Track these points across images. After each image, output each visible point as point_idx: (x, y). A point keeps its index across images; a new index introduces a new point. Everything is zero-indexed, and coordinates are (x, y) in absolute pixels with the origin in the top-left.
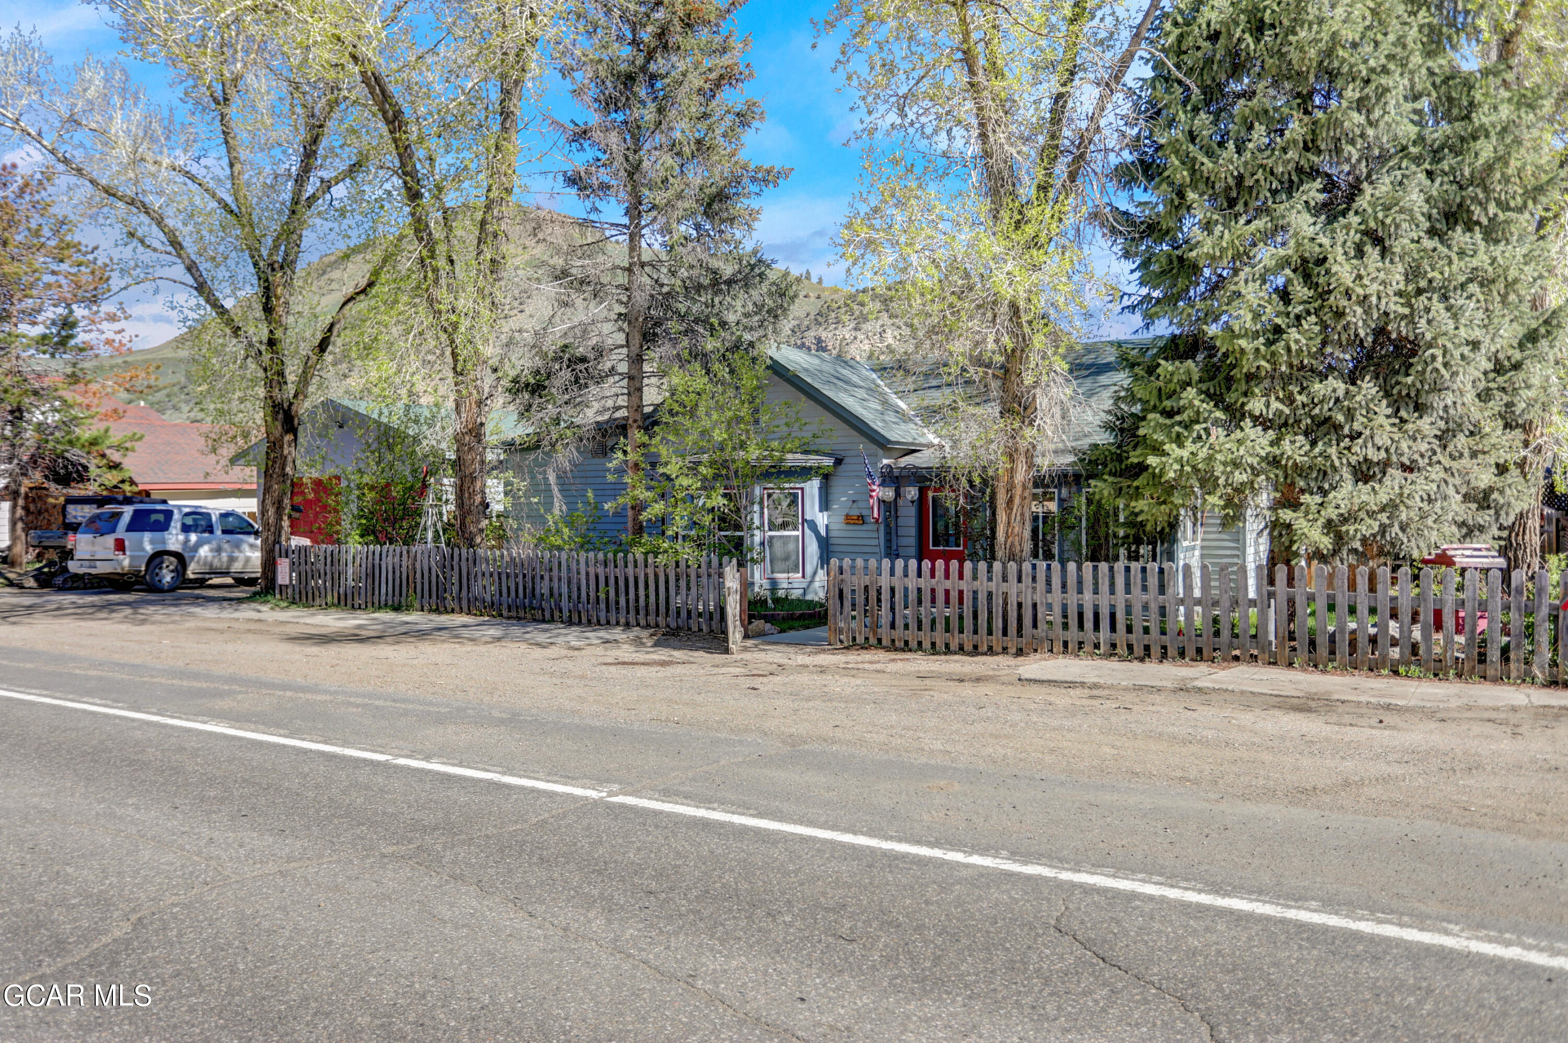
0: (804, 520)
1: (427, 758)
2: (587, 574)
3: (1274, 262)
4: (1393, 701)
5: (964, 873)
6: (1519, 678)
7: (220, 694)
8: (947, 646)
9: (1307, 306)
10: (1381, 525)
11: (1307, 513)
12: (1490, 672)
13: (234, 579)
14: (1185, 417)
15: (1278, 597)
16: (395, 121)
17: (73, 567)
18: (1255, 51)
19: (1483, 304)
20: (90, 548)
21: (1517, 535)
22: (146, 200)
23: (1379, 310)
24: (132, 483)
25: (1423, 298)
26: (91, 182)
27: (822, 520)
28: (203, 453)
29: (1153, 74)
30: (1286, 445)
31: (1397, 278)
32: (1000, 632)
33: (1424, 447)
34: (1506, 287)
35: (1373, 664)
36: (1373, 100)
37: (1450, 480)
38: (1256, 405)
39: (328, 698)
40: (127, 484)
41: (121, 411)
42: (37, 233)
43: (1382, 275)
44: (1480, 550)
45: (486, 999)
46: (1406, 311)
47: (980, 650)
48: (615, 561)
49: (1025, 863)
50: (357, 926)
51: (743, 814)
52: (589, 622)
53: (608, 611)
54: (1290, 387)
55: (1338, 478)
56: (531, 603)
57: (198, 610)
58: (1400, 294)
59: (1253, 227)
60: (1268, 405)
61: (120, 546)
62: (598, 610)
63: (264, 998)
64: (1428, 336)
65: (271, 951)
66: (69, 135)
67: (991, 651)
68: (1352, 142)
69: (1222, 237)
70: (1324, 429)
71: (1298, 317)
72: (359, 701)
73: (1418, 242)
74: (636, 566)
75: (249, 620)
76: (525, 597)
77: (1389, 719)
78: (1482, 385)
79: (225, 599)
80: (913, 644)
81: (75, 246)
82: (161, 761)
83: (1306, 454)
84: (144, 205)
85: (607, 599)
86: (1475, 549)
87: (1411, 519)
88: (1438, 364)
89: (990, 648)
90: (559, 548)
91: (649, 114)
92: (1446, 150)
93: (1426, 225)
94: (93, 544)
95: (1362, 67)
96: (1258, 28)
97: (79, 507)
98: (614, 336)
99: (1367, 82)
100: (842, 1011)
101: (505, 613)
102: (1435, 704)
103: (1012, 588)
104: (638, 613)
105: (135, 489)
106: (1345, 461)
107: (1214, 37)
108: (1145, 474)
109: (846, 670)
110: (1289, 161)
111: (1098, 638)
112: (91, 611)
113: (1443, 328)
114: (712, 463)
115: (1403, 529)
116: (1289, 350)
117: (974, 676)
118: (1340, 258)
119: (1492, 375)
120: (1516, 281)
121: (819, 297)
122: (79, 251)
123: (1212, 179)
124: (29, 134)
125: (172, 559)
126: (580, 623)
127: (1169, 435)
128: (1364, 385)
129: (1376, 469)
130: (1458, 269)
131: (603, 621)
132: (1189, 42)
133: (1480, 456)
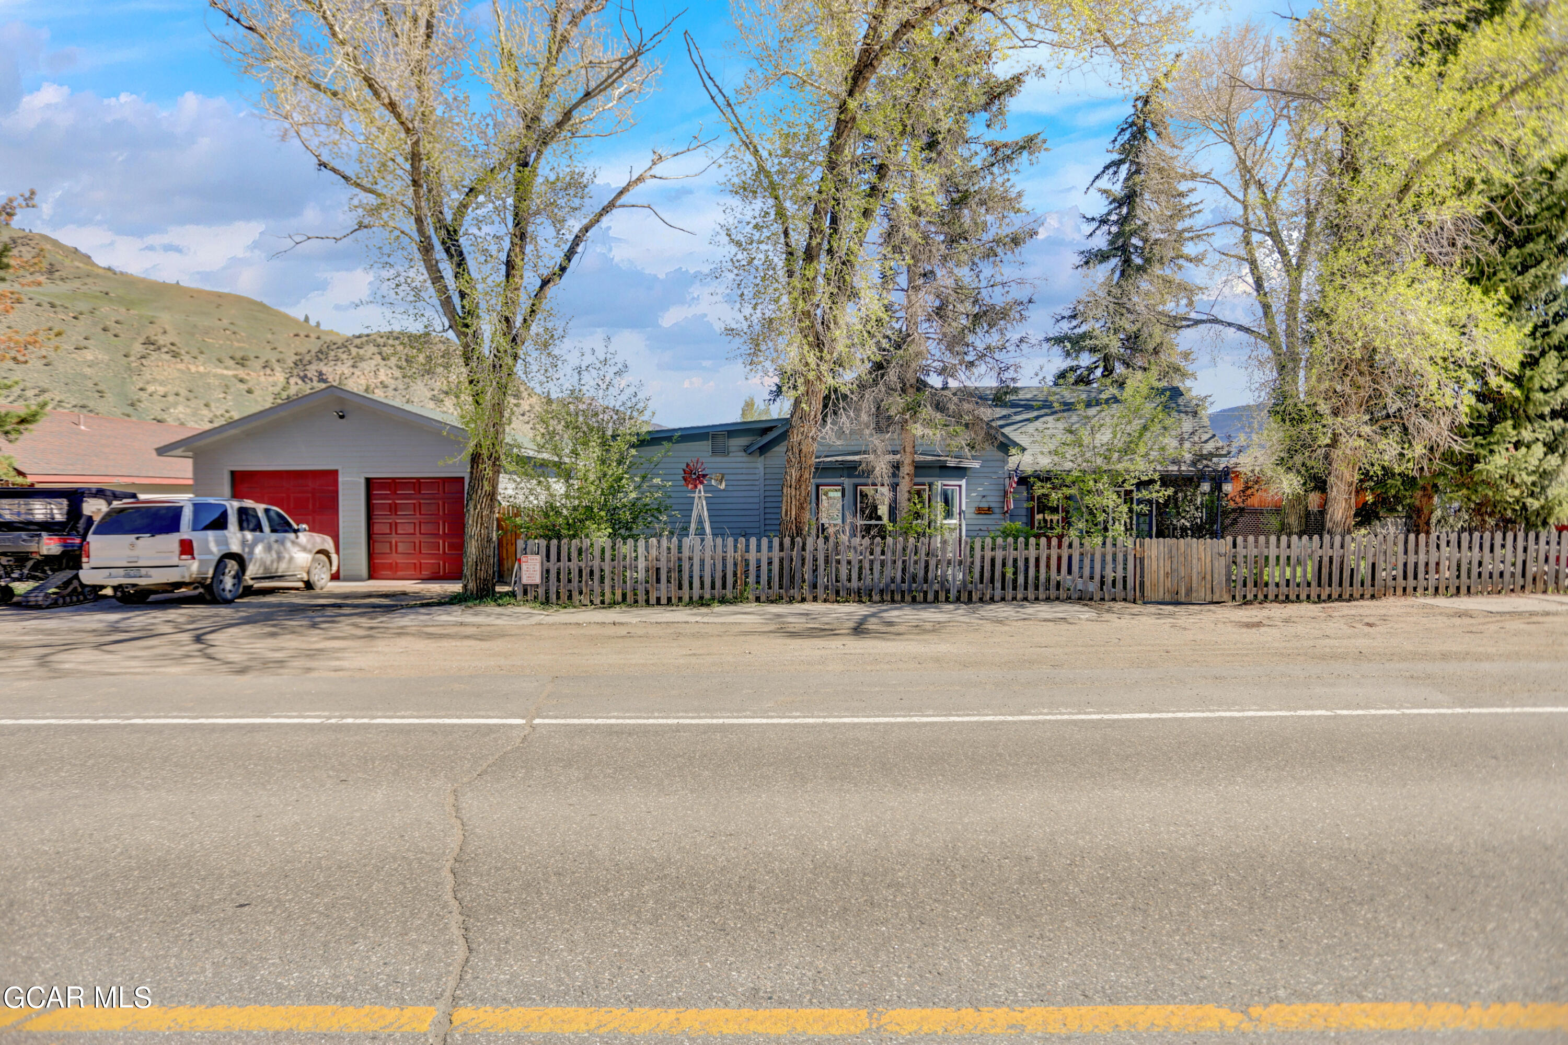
0: (961, 511)
17: (84, 576)
20: (126, 552)
61: (187, 548)
94: (133, 546)
121: (318, 338)
125: (234, 562)
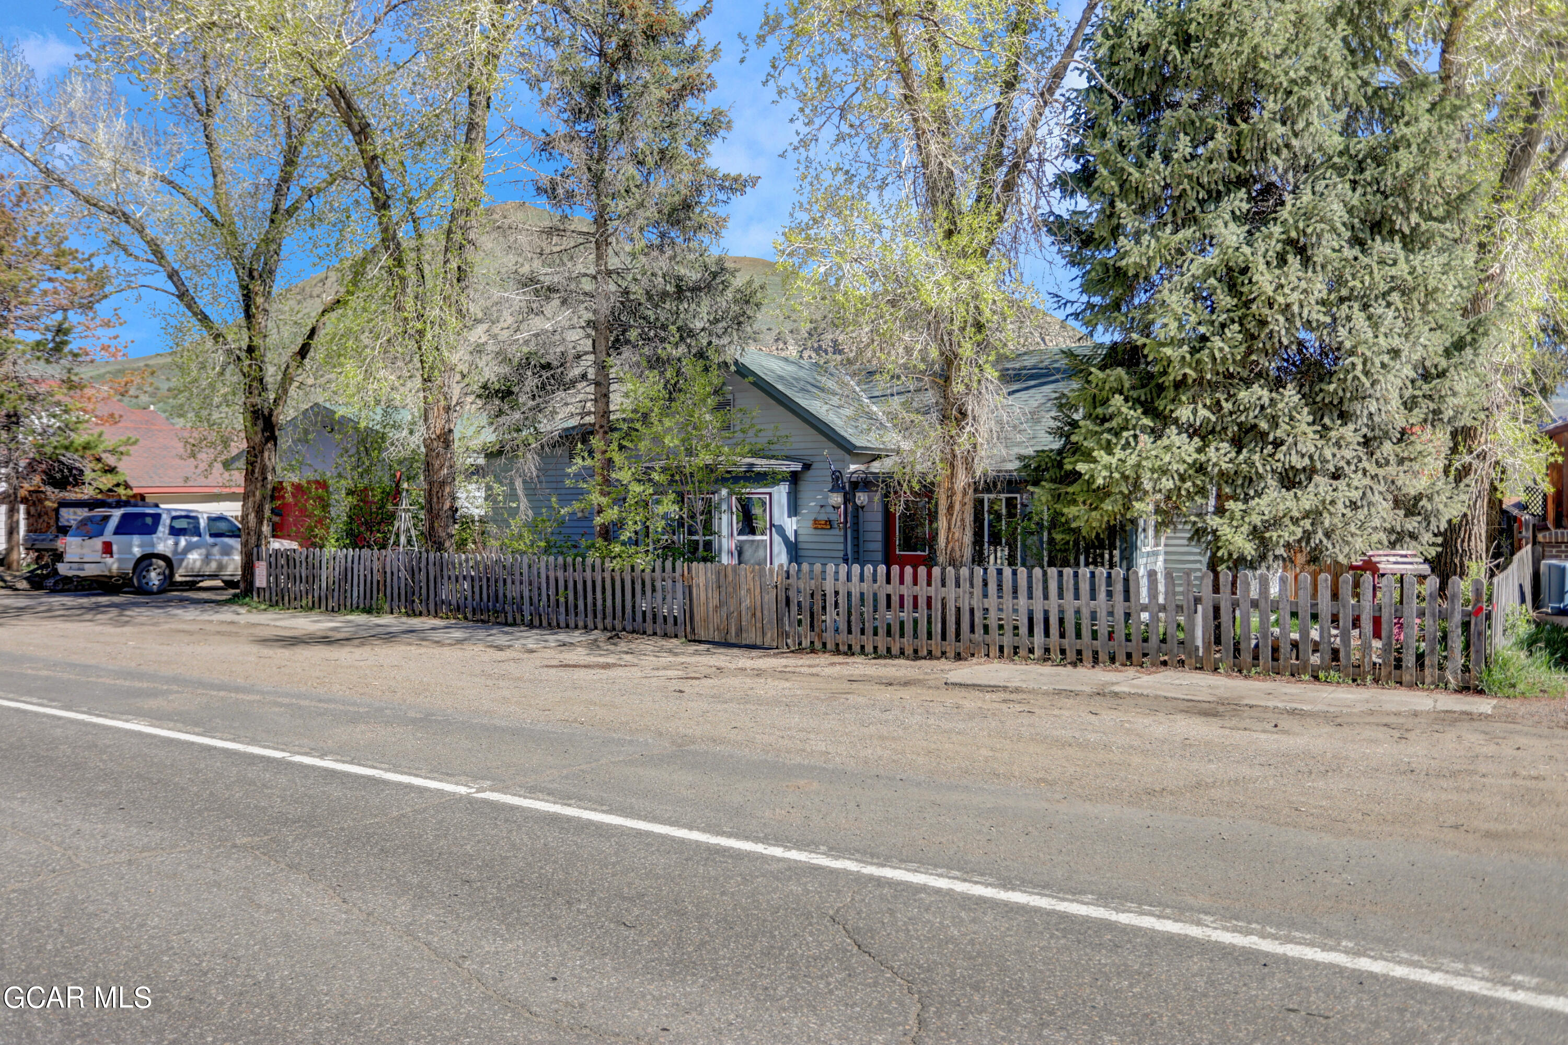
0: (772, 525)
1: (322, 756)
2: (548, 577)
3: (1201, 271)
4: (1299, 706)
5: (774, 866)
6: (1433, 683)
7: (154, 694)
8: (889, 650)
9: (1232, 314)
10: (1304, 532)
11: (1232, 519)
12: (1406, 678)
13: (223, 581)
14: (1114, 424)
15: (1204, 602)
16: (362, 132)
17: (63, 569)
18: (1183, 62)
19: (1403, 312)
20: (79, 551)
21: (1463, 541)
22: (126, 210)
23: (1301, 318)
24: (127, 486)
25: (1344, 307)
26: (72, 192)
27: (790, 525)
28: (181, 458)
29: (1087, 85)
30: (1211, 452)
31: (1319, 288)
32: (939, 637)
33: (1348, 454)
34: (1426, 296)
35: (1295, 669)
36: (1296, 111)
37: (1375, 487)
38: (1184, 413)
39: (258, 697)
40: (122, 487)
41: (117, 416)
42: (34, 242)
43: (1303, 284)
44: (1406, 556)
45: (262, 976)
46: (1328, 320)
47: (920, 654)
48: (574, 565)
49: (837, 858)
50: (175, 910)
51: (595, 810)
52: (549, 624)
53: (567, 615)
54: (1217, 395)
55: (1262, 485)
56: (495, 606)
57: (179, 612)
58: (1323, 303)
59: (1180, 235)
60: (1195, 412)
61: (108, 548)
62: (558, 613)
63: (56, 976)
64: (1348, 345)
65: (84, 933)
66: (51, 147)
67: (930, 655)
68: (1277, 152)
69: (1148, 246)
70: (1250, 435)
71: (1223, 326)
72: (286, 701)
73: (1339, 251)
74: (593, 570)
75: (222, 622)
76: (489, 601)
77: (1285, 723)
78: (1408, 393)
79: (206, 601)
80: (857, 648)
81: (71, 254)
82: (68, 757)
83: (1231, 461)
84: (124, 214)
85: (567, 603)
86: (1402, 556)
87: (1335, 525)
88: (1358, 372)
89: (930, 652)
90: (523, 553)
91: (612, 124)
92: (1369, 161)
93: (1347, 234)
94: (82, 547)
95: (1282, 78)
96: (1185, 41)
97: (72, 510)
98: (581, 342)
99: (1289, 93)
100: (585, 990)
101: (469, 616)
102: (1339, 709)
103: (951, 592)
104: (595, 616)
105: (130, 492)
106: (1268, 468)
107: (1143, 49)
108: (1080, 481)
109: (783, 674)
110: (1215, 171)
111: (1032, 643)
112: (79, 612)
113: (1362, 336)
114: (664, 470)
115: (1327, 535)
116: (1214, 359)
117: (903, 680)
118: (1262, 267)
119: (1419, 383)
120: (1436, 290)
122: (75, 258)
123: (1140, 189)
124: (11, 146)
125: (161, 563)
126: (540, 626)
127: (1099, 442)
128: (1287, 393)
129: (1302, 476)
130: (1380, 278)
131: (562, 624)
132: (1120, 54)
133: (1406, 463)
